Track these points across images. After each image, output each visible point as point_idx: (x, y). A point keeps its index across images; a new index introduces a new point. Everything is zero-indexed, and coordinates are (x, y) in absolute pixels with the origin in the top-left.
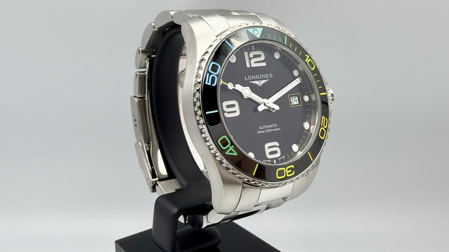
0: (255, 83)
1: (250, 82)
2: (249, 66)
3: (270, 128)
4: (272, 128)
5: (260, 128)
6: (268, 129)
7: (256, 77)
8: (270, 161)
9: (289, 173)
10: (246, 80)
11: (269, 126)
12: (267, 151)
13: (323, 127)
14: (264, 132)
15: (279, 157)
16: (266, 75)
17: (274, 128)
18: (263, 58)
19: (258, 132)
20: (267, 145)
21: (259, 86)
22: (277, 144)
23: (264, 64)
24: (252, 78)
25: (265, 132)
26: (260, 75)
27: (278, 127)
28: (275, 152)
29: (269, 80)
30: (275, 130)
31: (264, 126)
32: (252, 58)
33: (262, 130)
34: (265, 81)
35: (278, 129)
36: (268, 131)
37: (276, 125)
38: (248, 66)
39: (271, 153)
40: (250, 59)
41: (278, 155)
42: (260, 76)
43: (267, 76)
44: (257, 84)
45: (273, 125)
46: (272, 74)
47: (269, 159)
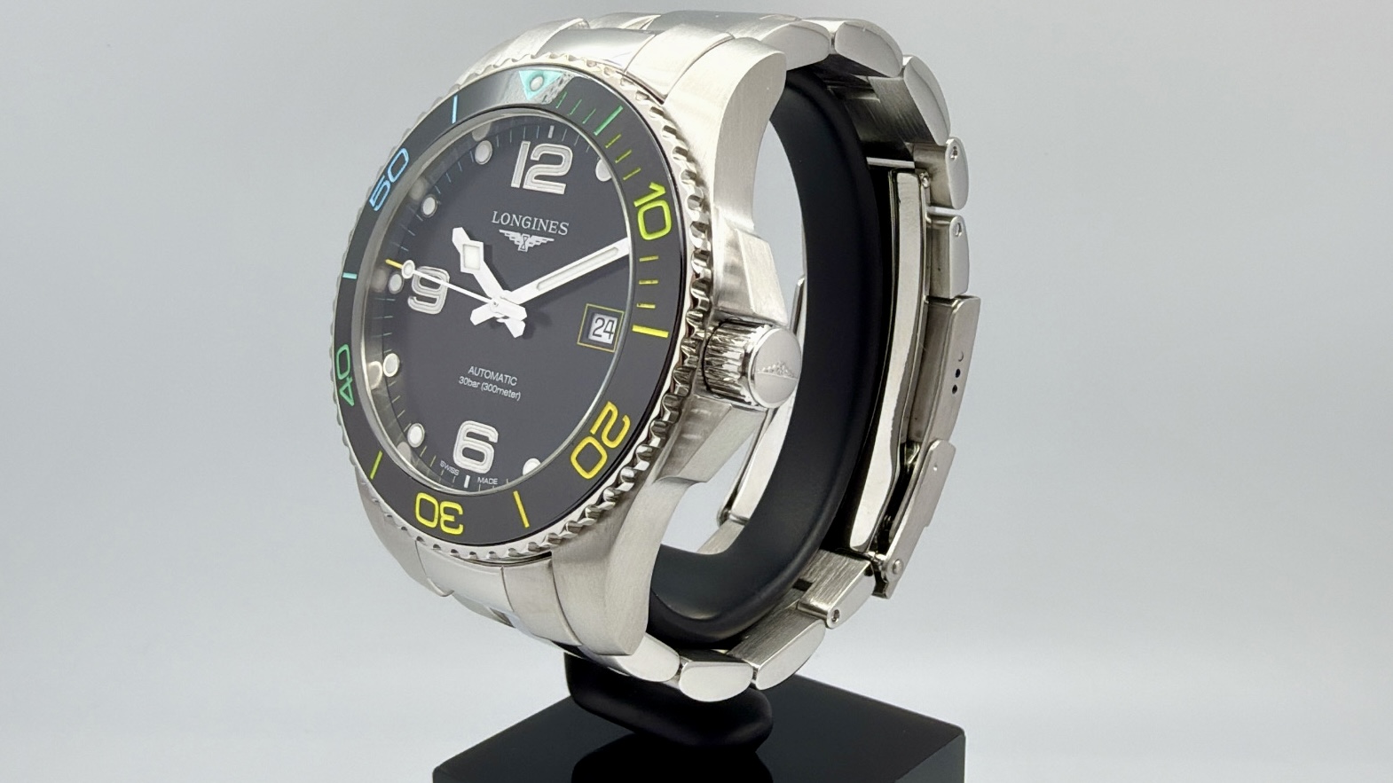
0: (511, 239)
1: (501, 231)
2: (518, 186)
3: (494, 382)
4: (499, 384)
5: (472, 370)
6: (490, 381)
7: (522, 221)
8: (455, 472)
9: (447, 524)
10: (494, 221)
11: (495, 374)
12: (462, 442)
13: (598, 436)
14: (475, 384)
15: (482, 475)
16: (552, 222)
17: (508, 387)
18: (562, 169)
19: (463, 380)
20: (469, 426)
21: (519, 249)
22: (493, 435)
23: (559, 189)
24: (510, 222)
25: (480, 386)
26: (536, 219)
27: (514, 389)
28: (479, 456)
29: (552, 240)
30: (505, 393)
31: (483, 370)
32: (535, 162)
33: (473, 378)
34: (541, 240)
35: (513, 395)
36: (487, 387)
37: (514, 381)
38: (515, 184)
39: (468, 453)
40: (529, 163)
41: (482, 467)
42: (532, 222)
43: (551, 226)
44: (516, 243)
45: (507, 376)
46: (568, 224)
47: (456, 467)
